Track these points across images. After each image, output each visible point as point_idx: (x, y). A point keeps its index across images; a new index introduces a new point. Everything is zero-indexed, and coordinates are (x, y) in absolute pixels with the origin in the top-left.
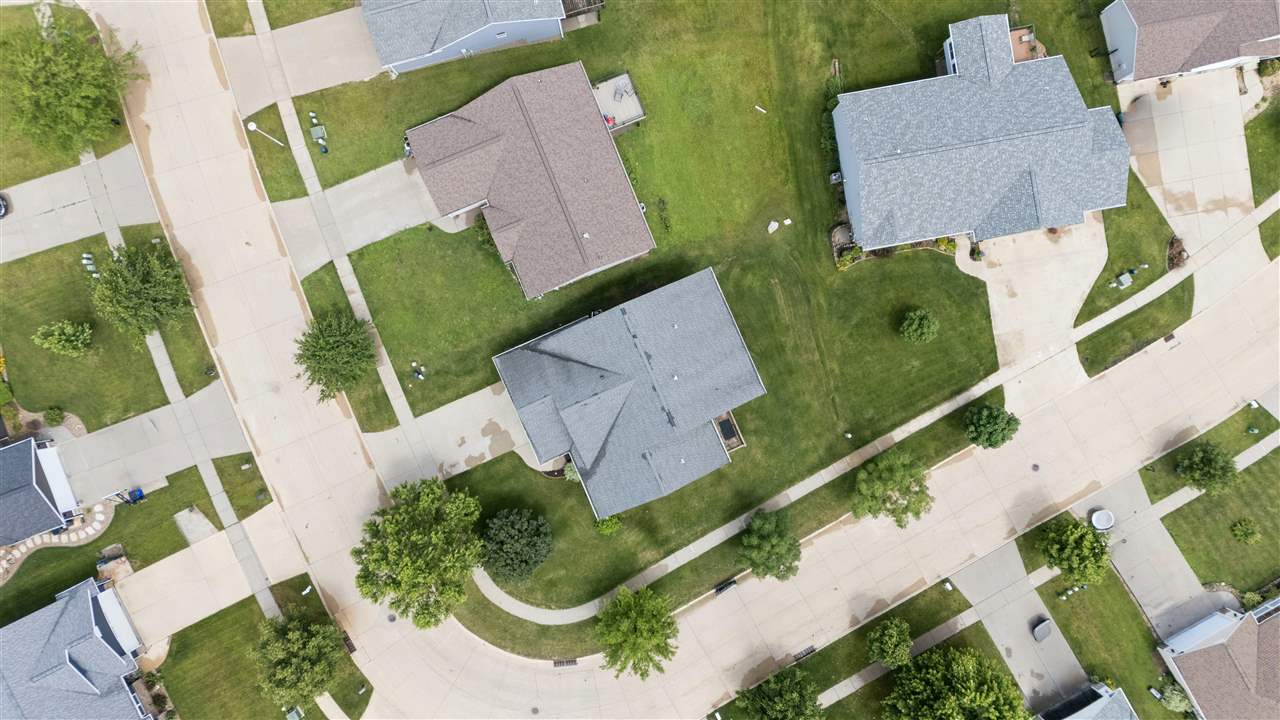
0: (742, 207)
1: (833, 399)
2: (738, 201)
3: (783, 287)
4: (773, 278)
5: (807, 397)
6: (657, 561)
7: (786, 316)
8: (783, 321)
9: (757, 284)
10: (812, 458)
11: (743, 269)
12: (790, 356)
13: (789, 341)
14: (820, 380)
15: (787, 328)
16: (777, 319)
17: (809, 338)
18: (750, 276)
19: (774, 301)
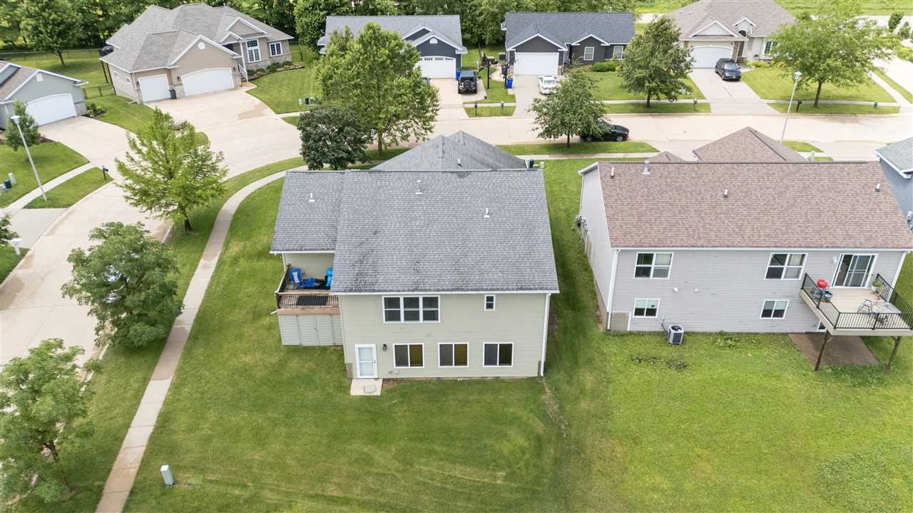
0: (655, 489)
1: (244, 486)
2: (666, 484)
3: (484, 485)
4: (505, 478)
5: (276, 447)
6: (222, 255)
7: (427, 468)
8: (423, 460)
9: (505, 447)
10: (182, 421)
11: (539, 438)
12: (359, 446)
13: (383, 458)
14: (289, 480)
15: (408, 463)
16: (430, 452)
17: (370, 491)
18: (522, 442)
19: (466, 461)
